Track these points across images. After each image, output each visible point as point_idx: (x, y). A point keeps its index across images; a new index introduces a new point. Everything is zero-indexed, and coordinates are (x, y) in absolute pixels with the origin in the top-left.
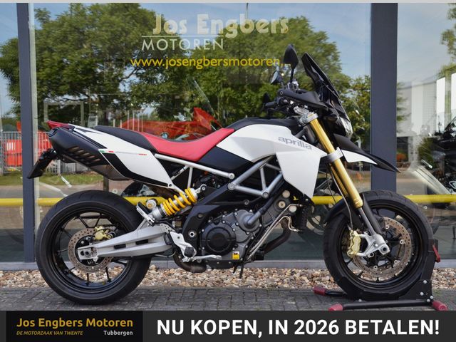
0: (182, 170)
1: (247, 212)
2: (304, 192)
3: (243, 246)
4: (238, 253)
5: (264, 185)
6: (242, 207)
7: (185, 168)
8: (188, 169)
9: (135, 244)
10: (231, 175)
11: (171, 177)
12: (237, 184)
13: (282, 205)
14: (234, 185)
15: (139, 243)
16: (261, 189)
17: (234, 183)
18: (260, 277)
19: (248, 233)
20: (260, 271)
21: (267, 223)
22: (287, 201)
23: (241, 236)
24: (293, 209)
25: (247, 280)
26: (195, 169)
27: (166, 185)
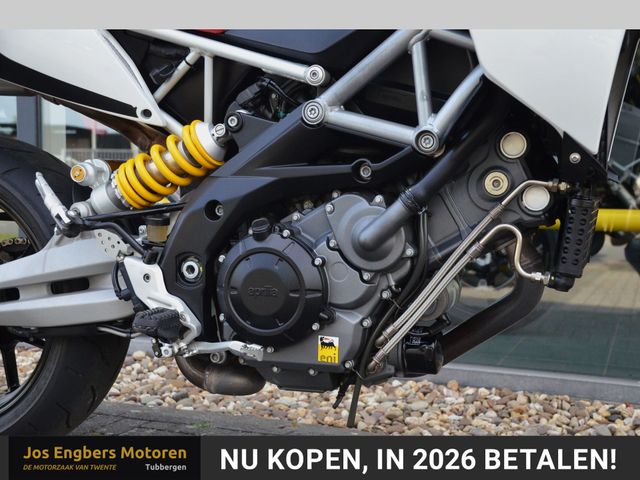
0: (182, 67)
1: (362, 204)
2: (562, 123)
3: (351, 321)
4: (336, 341)
5: (423, 106)
6: (350, 185)
7: (191, 58)
8: (200, 62)
9: (45, 290)
10: (313, 74)
11: (153, 88)
12: (332, 104)
13: (495, 183)
14: (326, 109)
15: (60, 287)
16: (411, 120)
17: (323, 99)
18: (515, 415)
19: (366, 276)
20: (524, 400)
21: (441, 248)
22: (518, 170)
23: (346, 284)
24: (537, 199)
25: (477, 421)
26: (219, 61)
27: (131, 111)
